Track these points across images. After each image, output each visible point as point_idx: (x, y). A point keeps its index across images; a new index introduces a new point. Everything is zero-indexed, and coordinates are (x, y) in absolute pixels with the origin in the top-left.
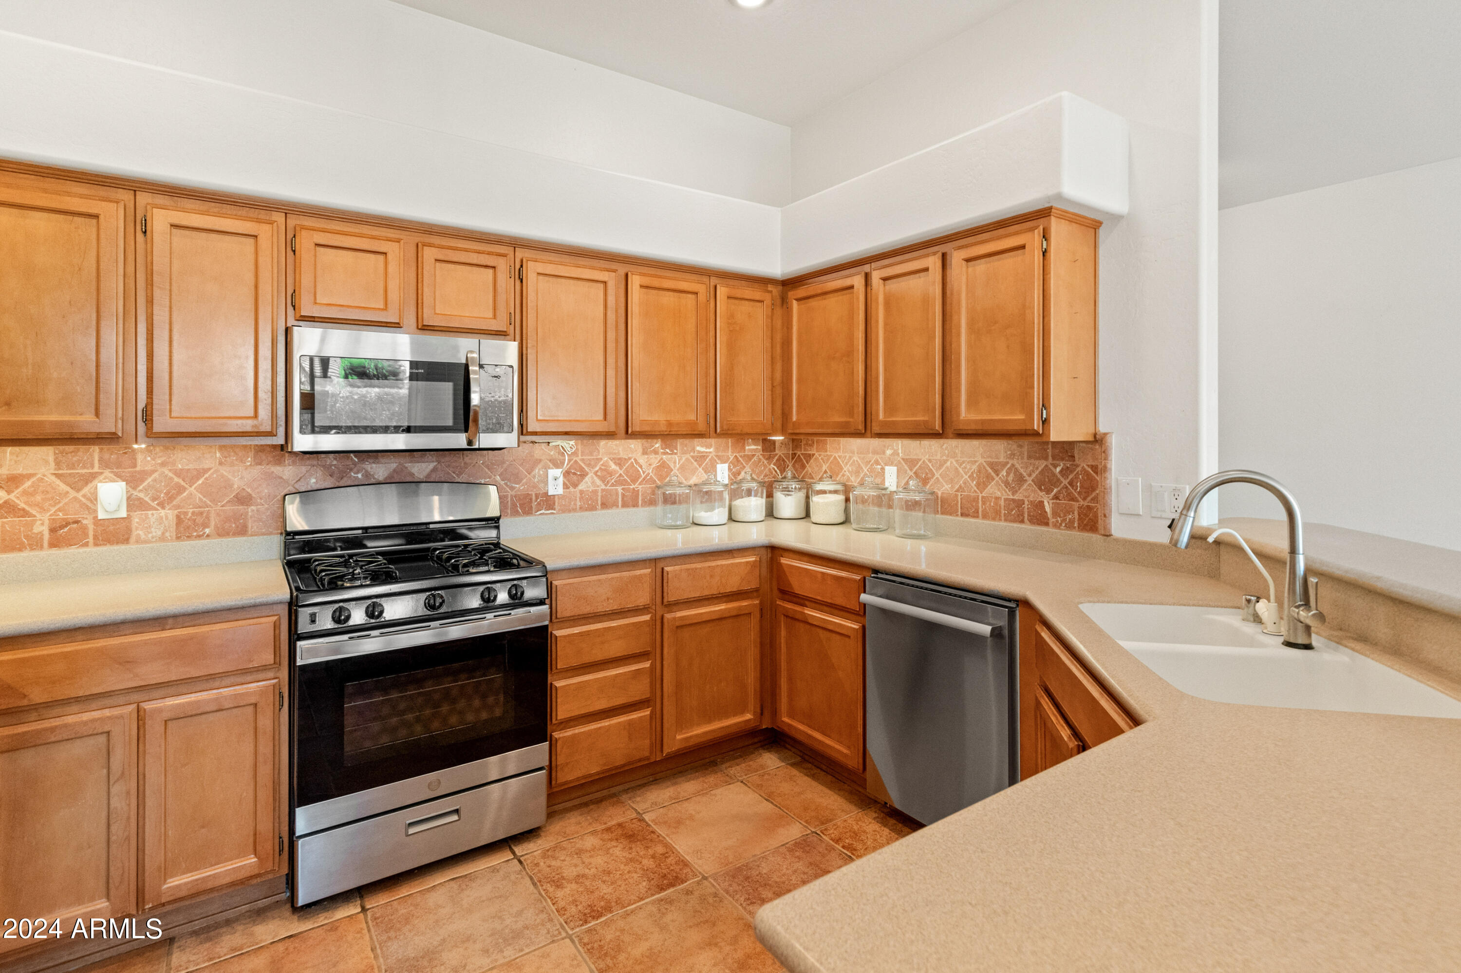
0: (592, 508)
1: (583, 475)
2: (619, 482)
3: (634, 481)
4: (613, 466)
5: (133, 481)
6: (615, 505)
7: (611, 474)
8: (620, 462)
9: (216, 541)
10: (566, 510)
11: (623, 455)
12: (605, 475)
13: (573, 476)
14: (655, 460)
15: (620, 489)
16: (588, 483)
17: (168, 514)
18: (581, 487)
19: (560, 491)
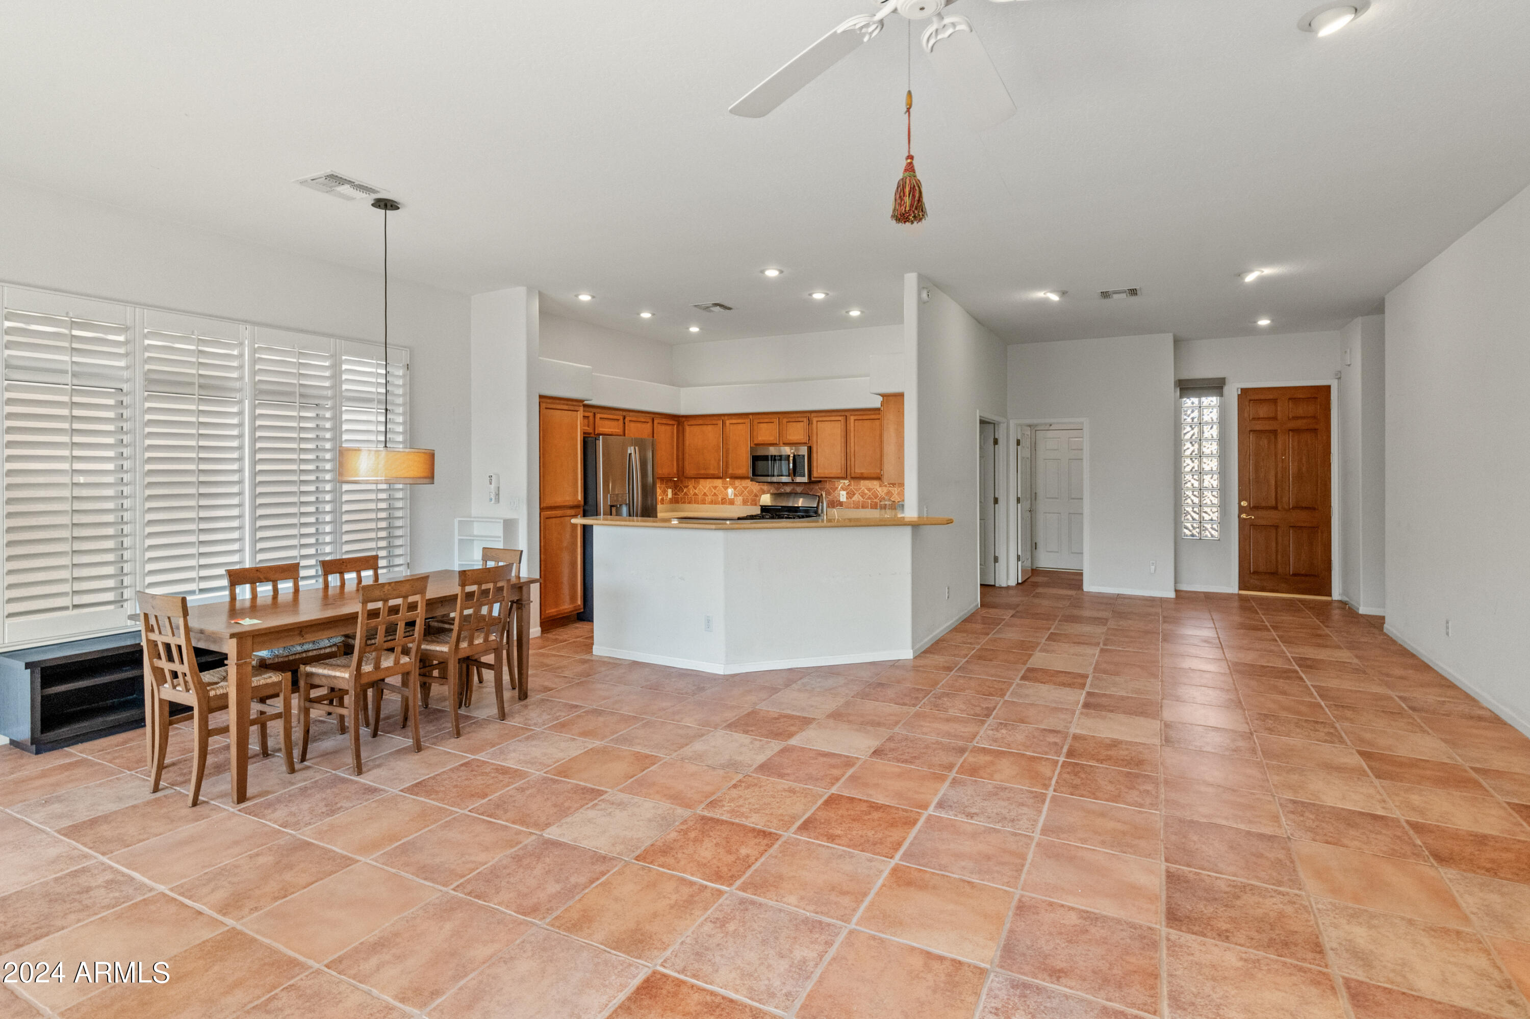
0: (858, 508)
1: (854, 494)
2: (869, 498)
3: (876, 498)
4: (866, 491)
5: (735, 489)
6: (867, 507)
7: (866, 494)
8: (869, 490)
9: (750, 507)
10: (848, 508)
11: (870, 486)
12: (863, 495)
13: (850, 495)
14: (885, 490)
15: (869, 501)
16: (857, 498)
17: (741, 498)
18: (853, 499)
19: (845, 500)
